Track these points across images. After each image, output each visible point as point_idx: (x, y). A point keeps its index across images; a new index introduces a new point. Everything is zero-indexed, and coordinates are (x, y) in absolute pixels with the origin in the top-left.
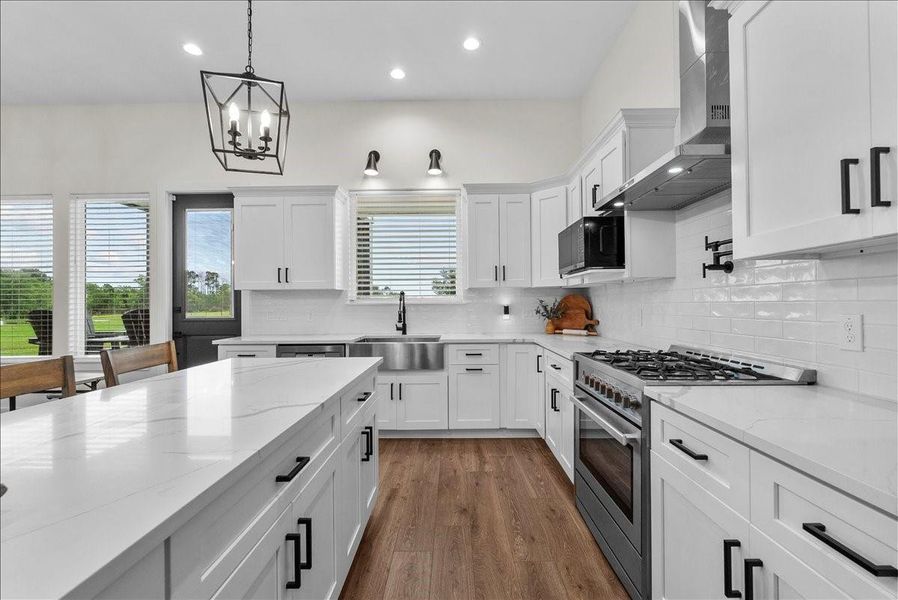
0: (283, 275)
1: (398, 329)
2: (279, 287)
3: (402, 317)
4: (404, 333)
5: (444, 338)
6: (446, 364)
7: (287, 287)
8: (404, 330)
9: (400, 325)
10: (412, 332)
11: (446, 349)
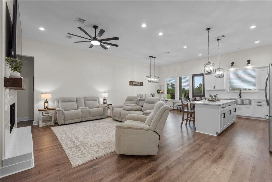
0: (214, 87)
1: (239, 97)
2: (213, 89)
3: (240, 95)
4: (241, 98)
5: (251, 99)
6: (251, 104)
7: (215, 89)
8: (241, 97)
9: (240, 96)
10: (243, 98)
11: (252, 101)
